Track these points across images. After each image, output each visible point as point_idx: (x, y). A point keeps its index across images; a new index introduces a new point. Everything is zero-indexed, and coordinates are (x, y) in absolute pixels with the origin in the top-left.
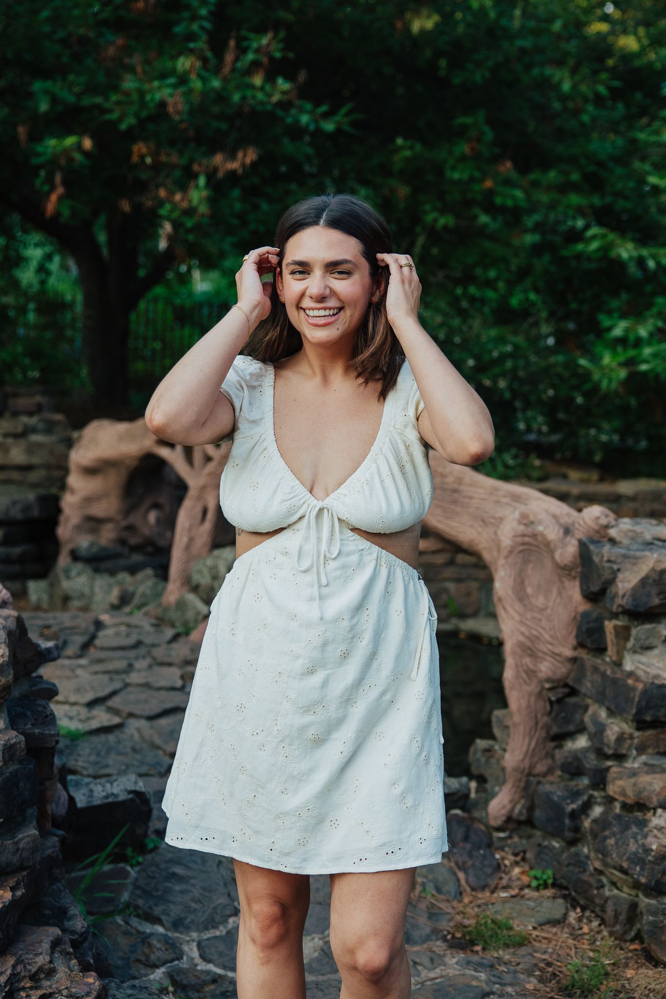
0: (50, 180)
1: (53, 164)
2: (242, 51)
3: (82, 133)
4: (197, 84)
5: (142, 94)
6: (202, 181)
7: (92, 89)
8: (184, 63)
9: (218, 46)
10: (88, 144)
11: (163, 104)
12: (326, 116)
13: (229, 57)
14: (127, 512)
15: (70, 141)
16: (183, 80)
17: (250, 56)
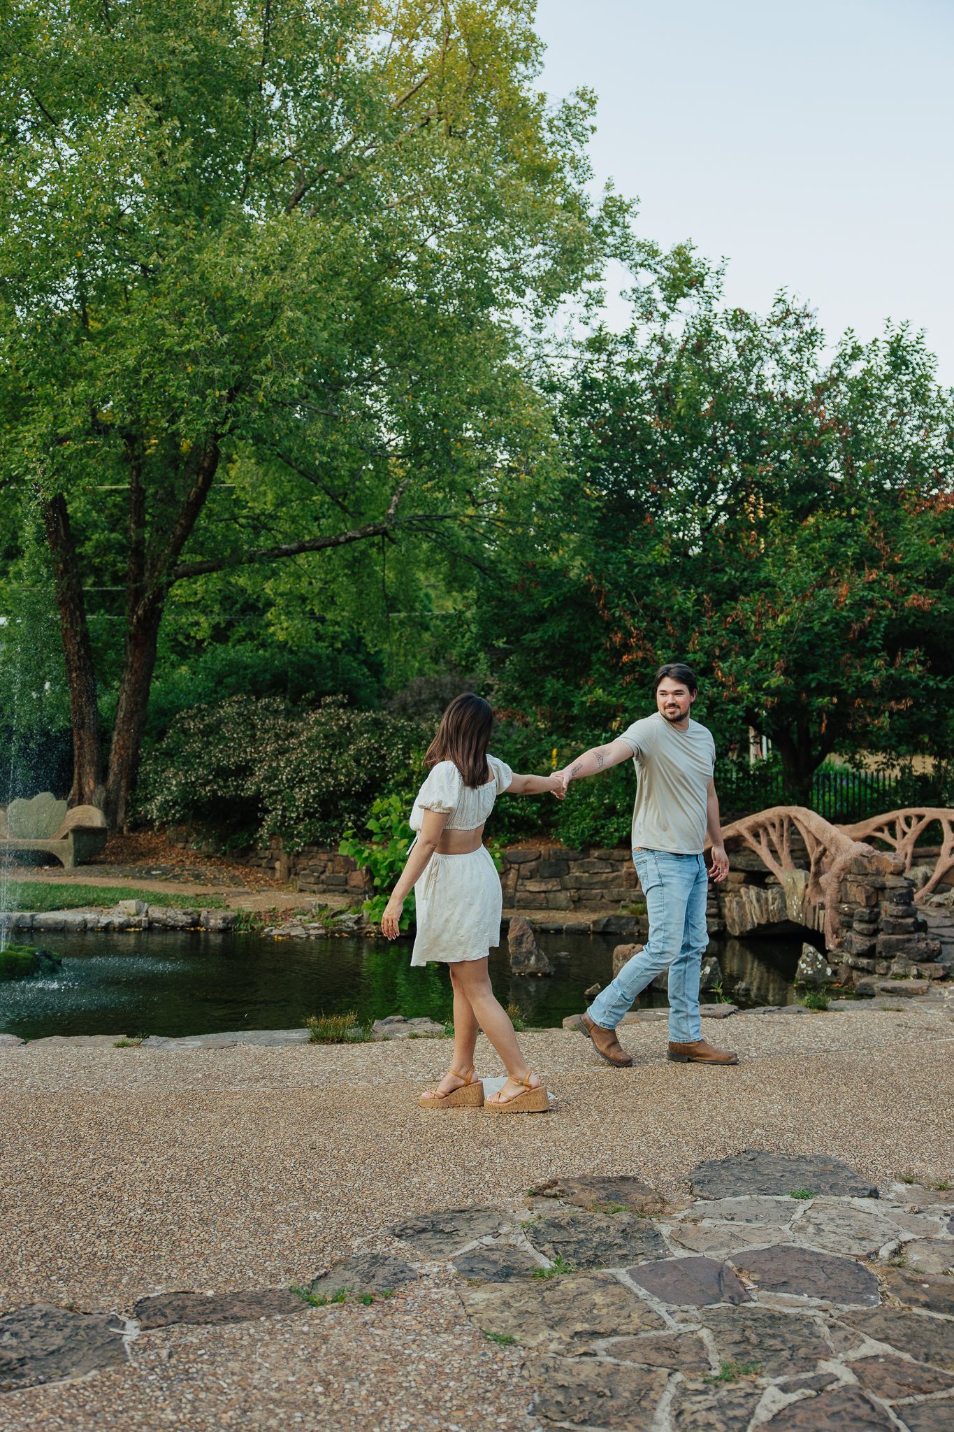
0: (820, 716)
1: (820, 710)
2: (903, 656)
3: (832, 695)
4: (884, 672)
5: (859, 679)
6: (887, 714)
7: (833, 674)
8: (878, 663)
9: (893, 656)
10: (835, 700)
11: (870, 682)
12: (941, 681)
13: (898, 660)
15: (826, 699)
16: (876, 671)
17: (909, 660)
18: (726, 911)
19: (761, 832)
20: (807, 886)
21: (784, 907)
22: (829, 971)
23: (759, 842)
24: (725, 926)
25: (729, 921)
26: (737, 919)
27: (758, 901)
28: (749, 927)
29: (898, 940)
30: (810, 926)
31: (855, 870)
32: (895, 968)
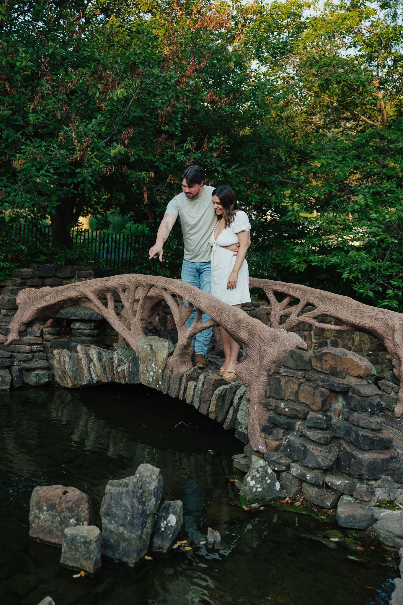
2: (209, 142)
3: (149, 170)
4: (192, 154)
10: (153, 175)
14: (150, 317)
15: (144, 173)
18: (55, 363)
19: (109, 296)
20: (170, 354)
21: (135, 371)
22: (278, 485)
23: (106, 305)
24: (53, 376)
25: (58, 373)
26: (69, 372)
27: (100, 360)
28: (85, 382)
29: (383, 460)
30: (173, 395)
31: (291, 363)
32: (381, 494)
